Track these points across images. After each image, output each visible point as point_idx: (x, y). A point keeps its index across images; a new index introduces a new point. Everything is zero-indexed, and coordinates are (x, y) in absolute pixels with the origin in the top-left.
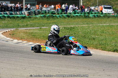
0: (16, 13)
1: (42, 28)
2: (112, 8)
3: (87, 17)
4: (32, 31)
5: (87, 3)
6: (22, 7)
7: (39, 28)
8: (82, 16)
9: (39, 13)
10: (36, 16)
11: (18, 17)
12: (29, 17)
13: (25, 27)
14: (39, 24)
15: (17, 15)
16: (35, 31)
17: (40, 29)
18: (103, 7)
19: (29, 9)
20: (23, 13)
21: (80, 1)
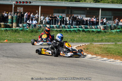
0: (92, 27)
1: (118, 43)
4: (107, 46)
6: (97, 21)
7: (115, 43)
9: (115, 28)
10: (112, 31)
11: (93, 31)
12: (104, 32)
13: (100, 42)
14: (114, 39)
15: (92, 30)
16: (110, 47)
17: (115, 45)
19: (105, 24)
20: (99, 27)
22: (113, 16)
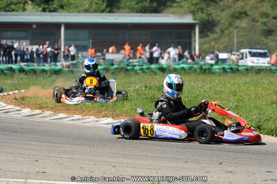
2: (268, 54)
3: (207, 71)
5: (212, 44)
8: (195, 69)
11: (44, 71)
12: (69, 71)
15: (43, 68)
18: (248, 53)
21: (193, 39)
22: (91, 41)
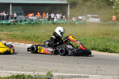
2: (99, 17)
3: (73, 24)
10: (21, 23)
11: (2, 24)
12: (14, 24)
21: (67, 10)
22: (23, 11)
